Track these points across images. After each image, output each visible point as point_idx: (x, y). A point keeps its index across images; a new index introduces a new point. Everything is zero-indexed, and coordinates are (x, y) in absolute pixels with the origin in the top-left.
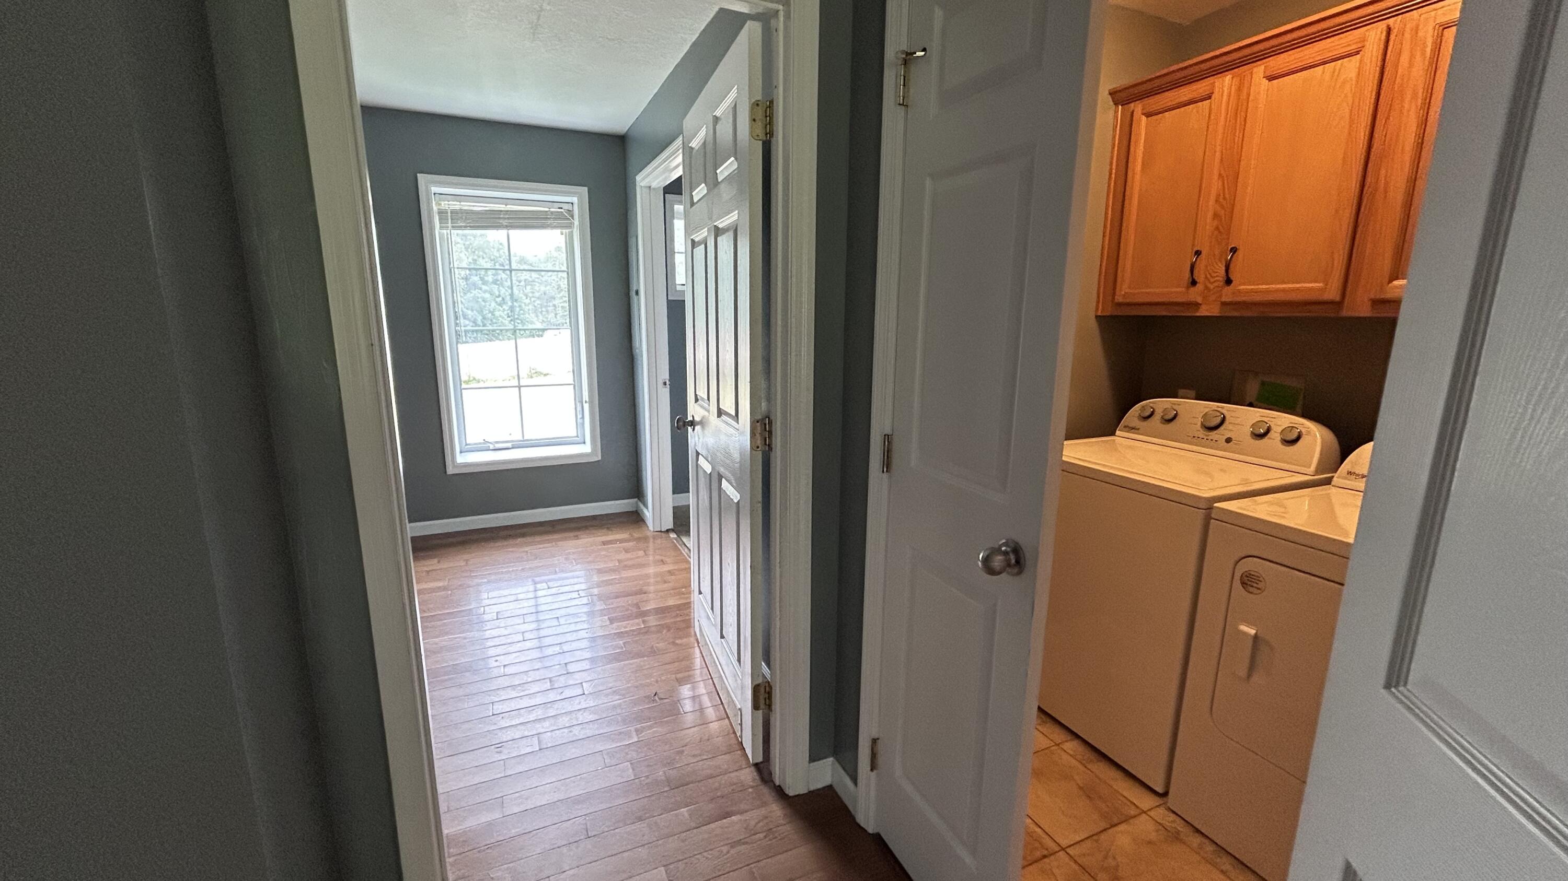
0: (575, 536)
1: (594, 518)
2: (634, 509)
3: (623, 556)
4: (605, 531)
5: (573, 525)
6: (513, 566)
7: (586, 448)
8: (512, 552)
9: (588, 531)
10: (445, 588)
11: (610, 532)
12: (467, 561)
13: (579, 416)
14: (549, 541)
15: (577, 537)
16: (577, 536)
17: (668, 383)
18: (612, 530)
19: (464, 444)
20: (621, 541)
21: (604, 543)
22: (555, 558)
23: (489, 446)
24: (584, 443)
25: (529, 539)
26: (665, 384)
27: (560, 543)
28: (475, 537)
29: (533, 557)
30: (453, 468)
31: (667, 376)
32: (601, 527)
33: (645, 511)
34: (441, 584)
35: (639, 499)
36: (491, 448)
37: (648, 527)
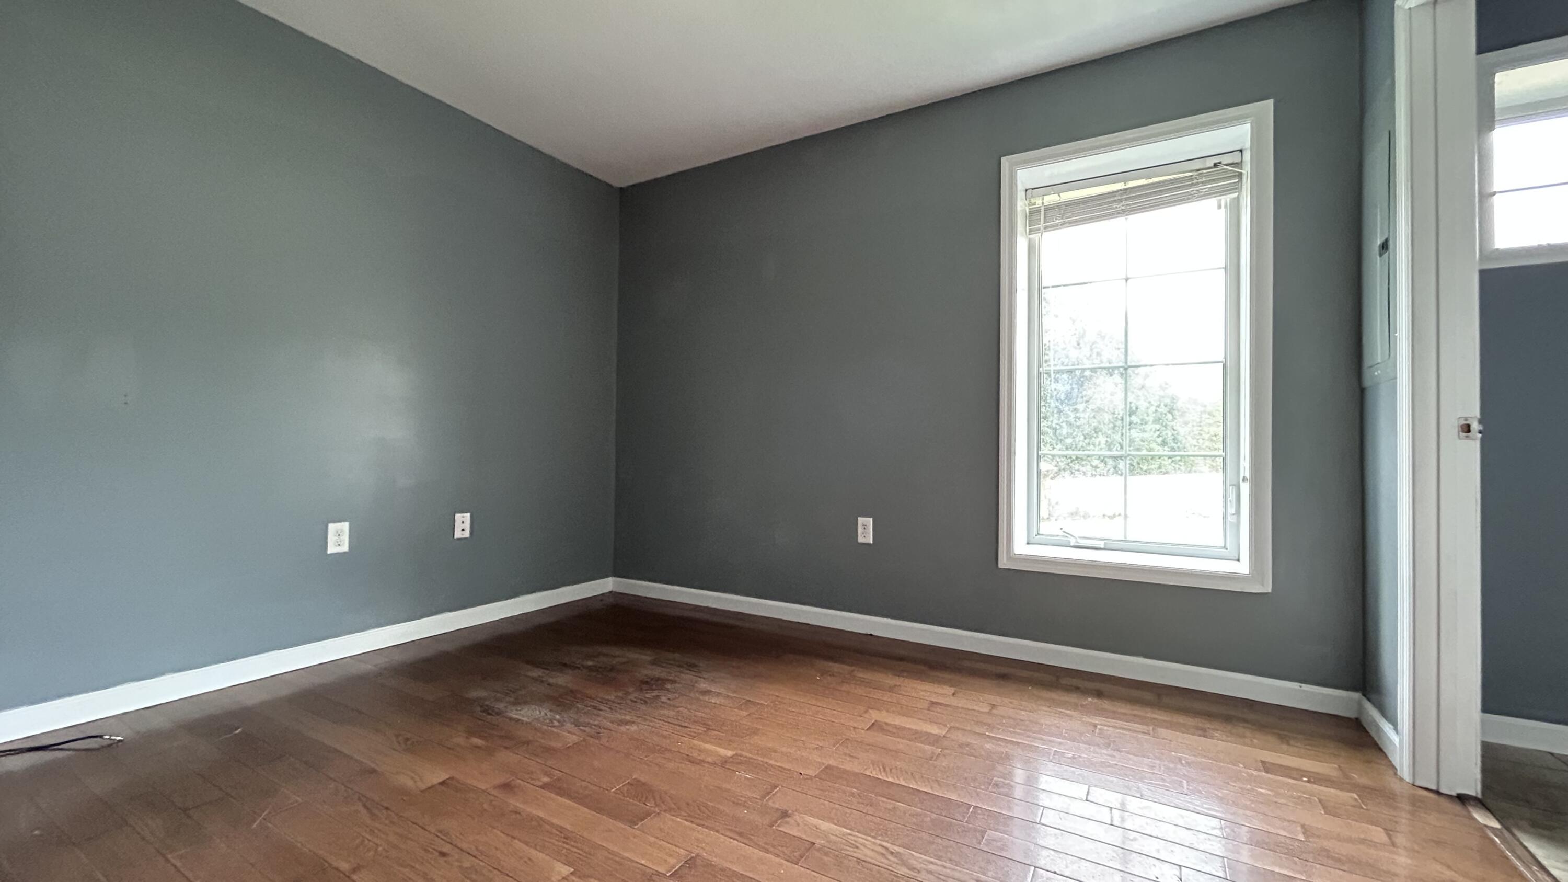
0: (1198, 728)
1: (1251, 704)
2: (1351, 714)
3: (1318, 820)
4: (1272, 740)
5: (1198, 705)
6: (1060, 744)
7: (1243, 567)
8: (1068, 715)
9: (1229, 727)
10: (936, 740)
11: (1285, 747)
12: (994, 706)
13: (1231, 510)
14: (1143, 721)
15: (1204, 733)
16: (1204, 730)
17: (1475, 426)
18: (1288, 744)
19: (1035, 533)
20: (1315, 779)
21: (1267, 767)
22: (1146, 760)
23: (1070, 542)
24: (1238, 560)
25: (1106, 704)
26: (1467, 429)
27: (1163, 732)
28: (1025, 673)
29: (1102, 741)
30: (1008, 560)
31: (1474, 411)
32: (1262, 727)
33: (1387, 727)
34: (934, 730)
35: (1364, 695)
36: (1072, 544)
37: (1394, 768)
